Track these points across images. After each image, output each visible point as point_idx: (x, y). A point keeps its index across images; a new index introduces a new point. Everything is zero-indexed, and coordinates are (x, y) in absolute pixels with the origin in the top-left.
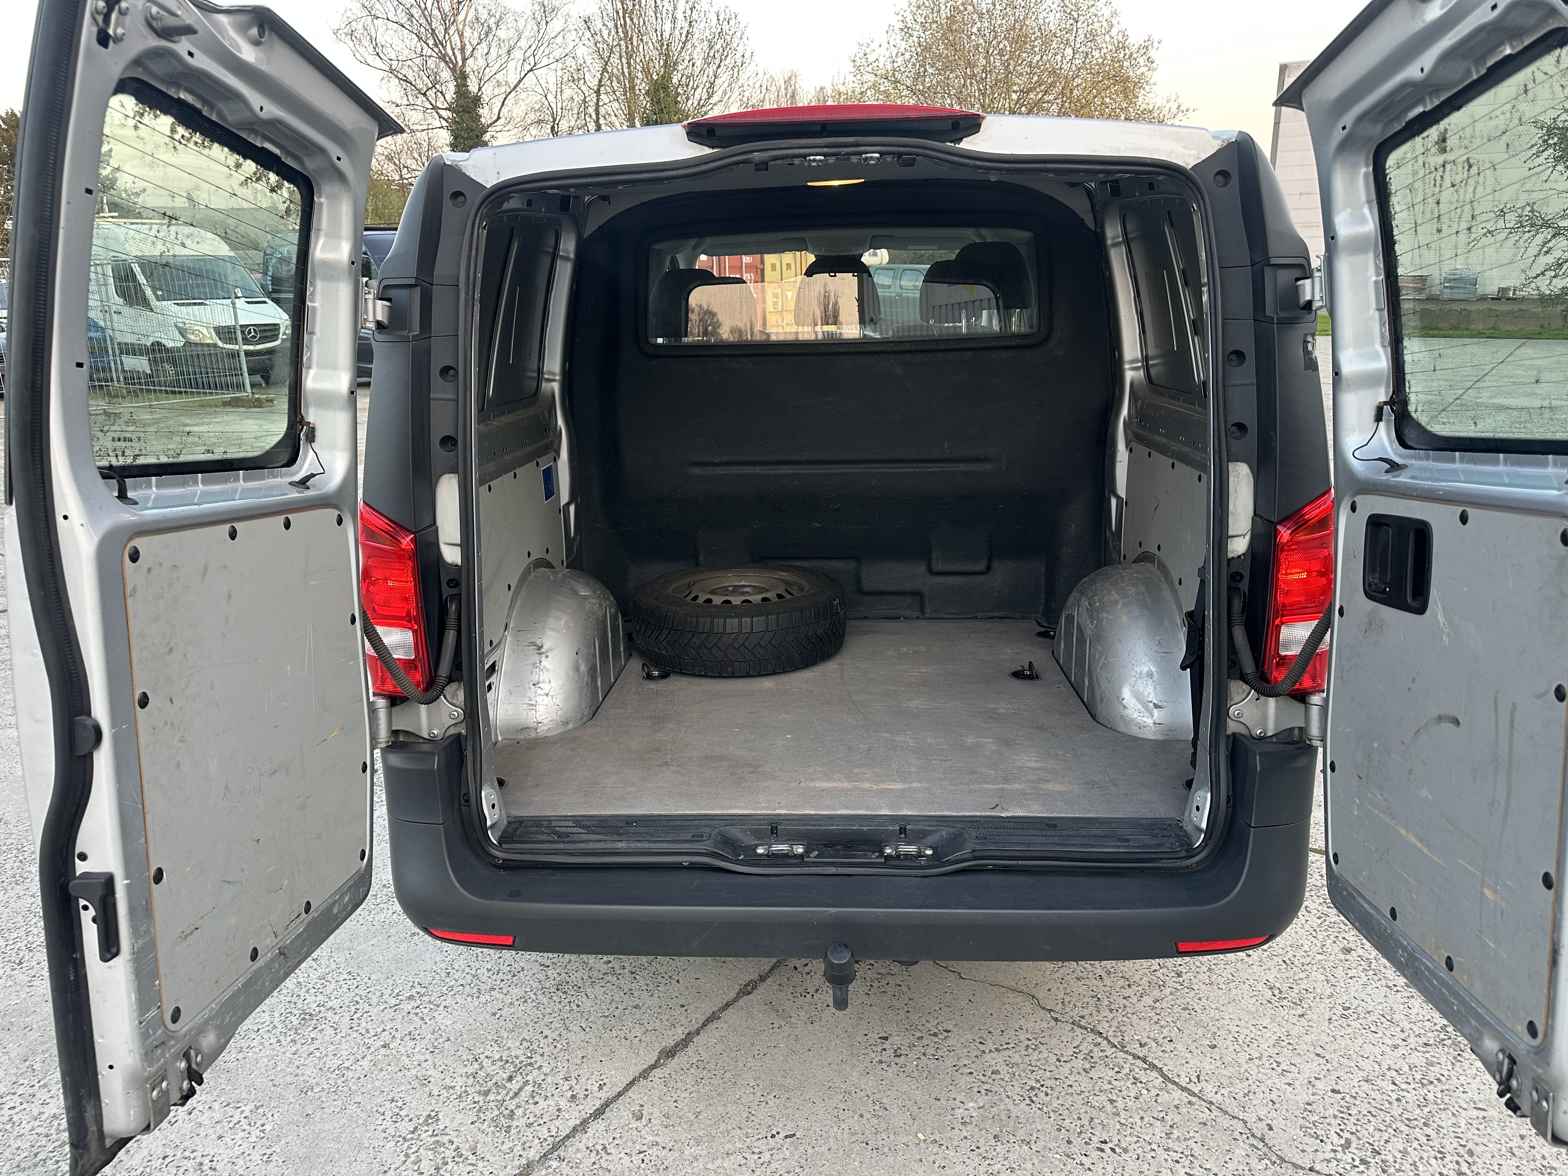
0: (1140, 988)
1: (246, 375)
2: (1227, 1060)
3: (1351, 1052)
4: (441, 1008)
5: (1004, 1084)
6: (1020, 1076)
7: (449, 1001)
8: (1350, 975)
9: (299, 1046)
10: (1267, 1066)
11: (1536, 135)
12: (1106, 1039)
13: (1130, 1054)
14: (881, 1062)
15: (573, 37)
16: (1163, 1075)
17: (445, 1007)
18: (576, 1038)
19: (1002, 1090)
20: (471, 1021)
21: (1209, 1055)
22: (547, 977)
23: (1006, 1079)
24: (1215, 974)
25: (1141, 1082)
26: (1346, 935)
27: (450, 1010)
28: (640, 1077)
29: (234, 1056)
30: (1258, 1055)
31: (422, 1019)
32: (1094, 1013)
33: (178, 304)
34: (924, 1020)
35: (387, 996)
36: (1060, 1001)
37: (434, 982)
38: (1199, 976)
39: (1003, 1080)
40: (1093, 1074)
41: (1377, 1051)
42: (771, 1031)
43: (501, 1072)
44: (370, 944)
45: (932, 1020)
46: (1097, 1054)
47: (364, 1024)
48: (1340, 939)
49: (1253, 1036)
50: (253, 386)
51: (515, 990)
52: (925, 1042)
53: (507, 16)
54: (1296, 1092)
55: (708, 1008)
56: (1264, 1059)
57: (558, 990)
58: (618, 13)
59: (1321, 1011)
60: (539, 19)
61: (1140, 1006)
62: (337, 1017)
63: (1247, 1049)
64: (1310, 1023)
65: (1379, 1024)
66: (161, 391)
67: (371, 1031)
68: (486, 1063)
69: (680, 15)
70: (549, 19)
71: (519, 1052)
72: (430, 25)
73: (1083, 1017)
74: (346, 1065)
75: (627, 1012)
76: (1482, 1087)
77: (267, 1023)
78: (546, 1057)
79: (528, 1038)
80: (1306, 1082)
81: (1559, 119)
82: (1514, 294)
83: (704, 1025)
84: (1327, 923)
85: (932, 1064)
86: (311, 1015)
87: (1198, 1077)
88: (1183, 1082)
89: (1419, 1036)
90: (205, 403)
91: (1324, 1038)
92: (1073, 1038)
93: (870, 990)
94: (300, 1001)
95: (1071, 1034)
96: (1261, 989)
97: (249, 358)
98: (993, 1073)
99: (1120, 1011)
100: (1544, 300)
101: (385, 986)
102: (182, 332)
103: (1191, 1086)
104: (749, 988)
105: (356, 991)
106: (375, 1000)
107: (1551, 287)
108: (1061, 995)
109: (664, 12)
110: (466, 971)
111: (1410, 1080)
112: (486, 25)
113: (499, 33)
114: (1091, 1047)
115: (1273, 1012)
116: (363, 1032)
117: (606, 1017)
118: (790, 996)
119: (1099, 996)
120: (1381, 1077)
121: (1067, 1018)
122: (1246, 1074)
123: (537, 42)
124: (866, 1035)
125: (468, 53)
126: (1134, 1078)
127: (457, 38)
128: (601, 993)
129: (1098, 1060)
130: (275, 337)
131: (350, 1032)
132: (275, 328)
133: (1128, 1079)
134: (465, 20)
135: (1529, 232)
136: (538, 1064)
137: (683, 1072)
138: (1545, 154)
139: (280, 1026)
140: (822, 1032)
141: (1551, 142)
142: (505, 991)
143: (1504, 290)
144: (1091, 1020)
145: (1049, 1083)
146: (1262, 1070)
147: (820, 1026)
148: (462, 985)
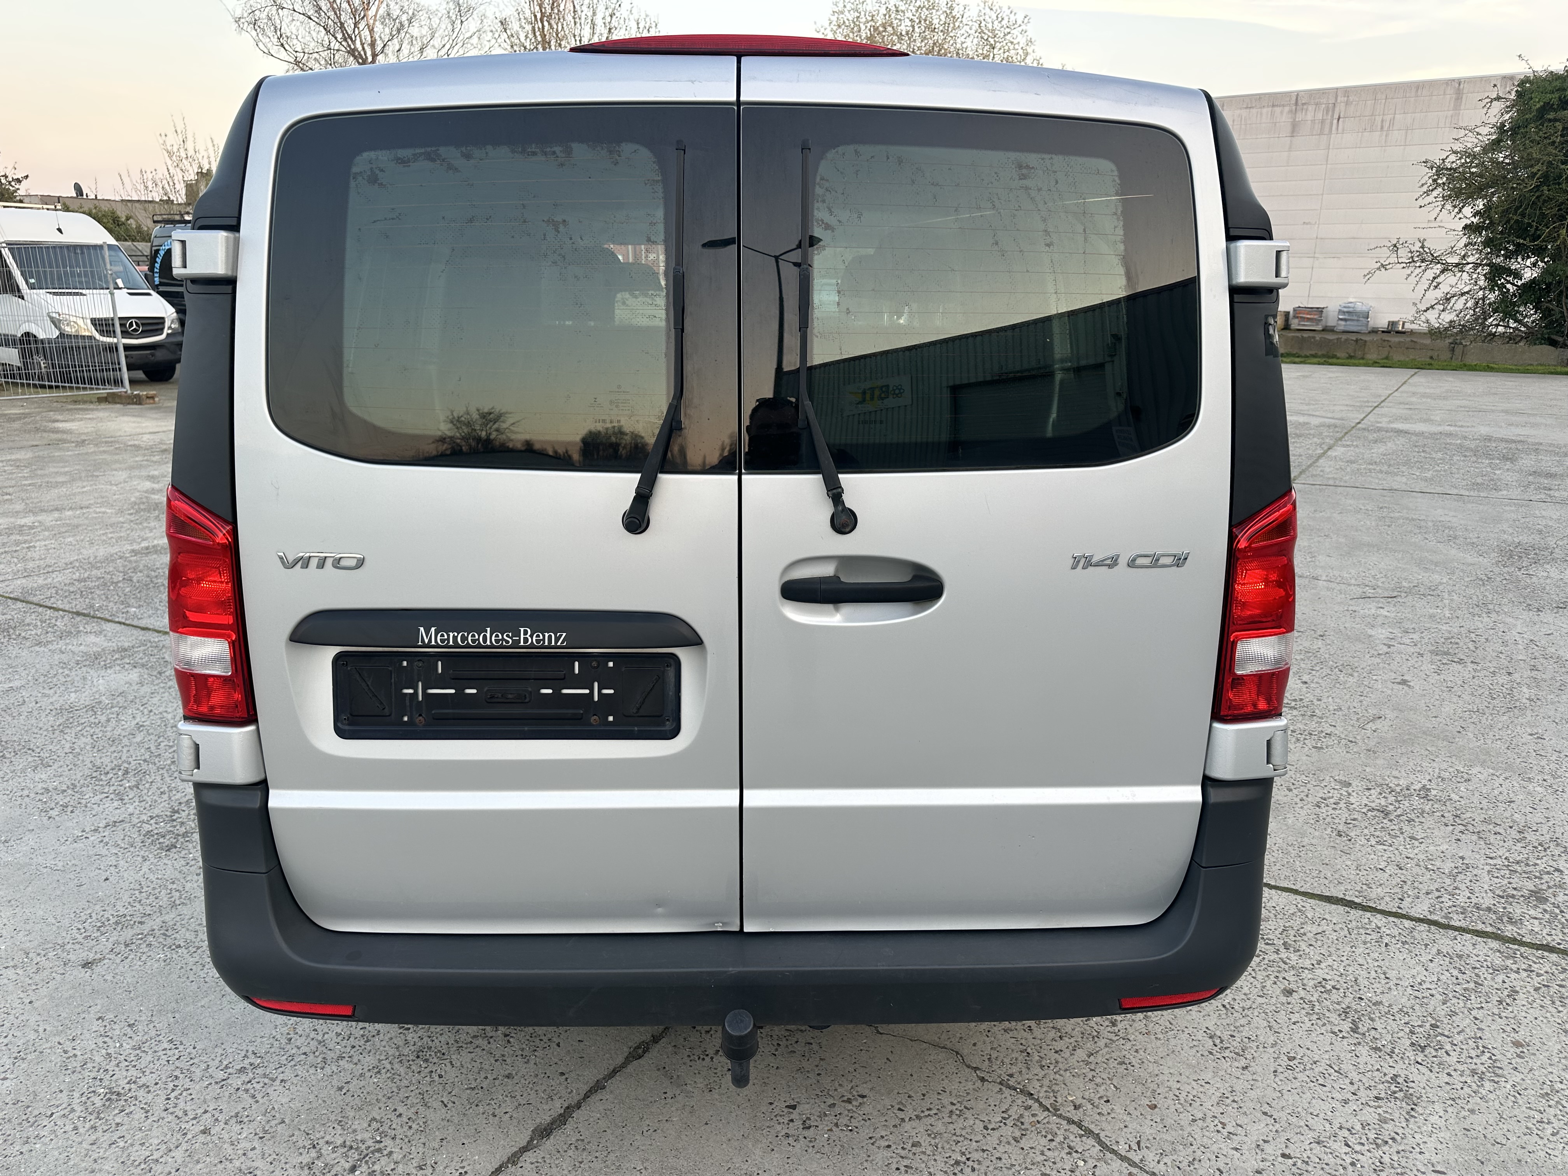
0: (1072, 1040)
1: (124, 369)
2: (1169, 1122)
3: (1300, 1109)
4: (278, 1082)
5: (924, 1158)
6: (943, 1148)
7: (288, 1074)
8: (1293, 1020)
9: (99, 1134)
10: (1212, 1128)
11: (1426, 175)
12: (1037, 1100)
13: (1065, 1118)
14: (787, 1136)
15: (489, 37)
16: (1100, 1143)
17: (282, 1081)
18: (436, 1116)
19: (923, 1165)
20: (312, 1097)
21: (1149, 1117)
22: (407, 1042)
23: (928, 1152)
24: (1152, 1022)
25: (1077, 1152)
26: (1286, 975)
27: (287, 1085)
28: (508, 1161)
29: (17, 1148)
30: (1200, 1115)
31: (253, 1097)
32: (1024, 1070)
33: (50, 293)
34: (837, 1084)
35: (214, 1068)
36: (986, 1058)
37: (272, 1050)
38: (1136, 1025)
39: (924, 1153)
40: (1024, 1143)
41: (1326, 1107)
42: (663, 1102)
43: (343, 1161)
44: (200, 1005)
45: (845, 1084)
46: (1027, 1119)
47: (182, 1105)
48: (1281, 979)
49: (1195, 1093)
50: (132, 382)
51: (368, 1059)
52: (837, 1110)
53: (421, 13)
54: (1244, 1158)
55: (591, 1075)
56: (1209, 1120)
57: (418, 1057)
58: (535, 16)
59: (1265, 1061)
60: (454, 18)
61: (1073, 1061)
62: (150, 1096)
63: (1189, 1109)
64: (1255, 1077)
65: (1327, 1075)
66: (29, 385)
67: (189, 1113)
68: (326, 1150)
69: (599, 21)
70: (464, 19)
71: (367, 1135)
72: (339, 18)
73: (1011, 1076)
74: (154, 1157)
75: (497, 1082)
76: (1439, 1146)
77: (64, 1106)
78: (398, 1141)
79: (378, 1118)
80: (1254, 1146)
81: (1447, 161)
82: (1403, 327)
83: (586, 1096)
84: (1266, 962)
85: (845, 1136)
86: (118, 1094)
87: (1138, 1143)
88: (1122, 1148)
89: (1369, 1088)
90: (80, 399)
91: (1270, 1094)
92: (1001, 1101)
93: (777, 1050)
94: (108, 1076)
95: (999, 1096)
96: (1201, 1038)
97: (127, 353)
98: (913, 1146)
99: (1052, 1067)
100: (1435, 333)
101: (213, 1056)
102: (55, 322)
103: (1131, 1155)
104: (640, 1051)
105: (177, 1063)
106: (198, 1073)
107: (1440, 321)
108: (988, 1051)
109: (583, 17)
110: (312, 1036)
111: (1364, 1140)
112: (397, 21)
113: (411, 29)
114: (1021, 1111)
115: (1215, 1065)
116: (180, 1114)
117: (473, 1089)
118: (687, 1060)
119: (1029, 1050)
120: (1333, 1138)
121: (994, 1076)
122: (1191, 1139)
123: (451, 41)
124: (771, 1104)
125: (378, 49)
126: (1069, 1147)
127: (368, 33)
128: (469, 1060)
129: (1029, 1127)
130: (160, 331)
131: (164, 1114)
132: (160, 321)
133: (1063, 1148)
134: (375, 16)
135: (1420, 267)
136: (388, 1149)
137: (558, 1155)
138: (1435, 193)
139: (78, 1108)
140: (721, 1102)
141: (1440, 181)
142: (355, 1060)
143: (1393, 324)
144: (1020, 1079)
145: (976, 1156)
146: (1207, 1134)
147: (720, 1095)
148: (305, 1054)
